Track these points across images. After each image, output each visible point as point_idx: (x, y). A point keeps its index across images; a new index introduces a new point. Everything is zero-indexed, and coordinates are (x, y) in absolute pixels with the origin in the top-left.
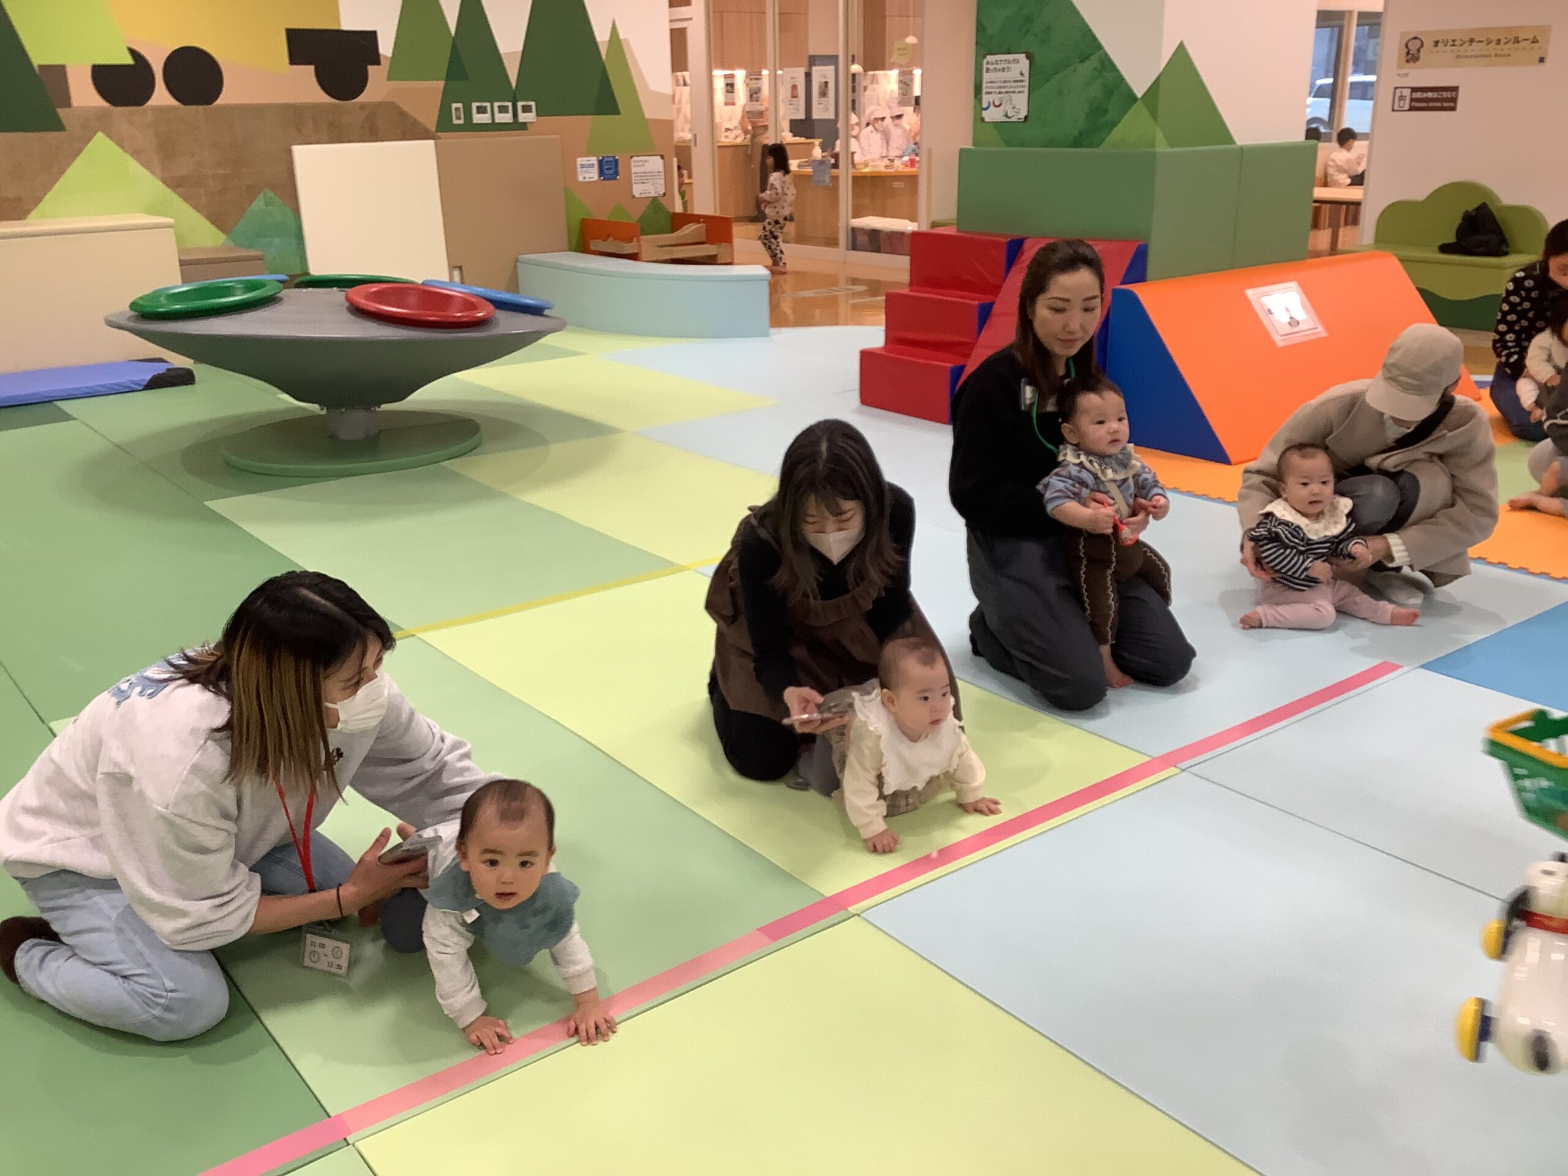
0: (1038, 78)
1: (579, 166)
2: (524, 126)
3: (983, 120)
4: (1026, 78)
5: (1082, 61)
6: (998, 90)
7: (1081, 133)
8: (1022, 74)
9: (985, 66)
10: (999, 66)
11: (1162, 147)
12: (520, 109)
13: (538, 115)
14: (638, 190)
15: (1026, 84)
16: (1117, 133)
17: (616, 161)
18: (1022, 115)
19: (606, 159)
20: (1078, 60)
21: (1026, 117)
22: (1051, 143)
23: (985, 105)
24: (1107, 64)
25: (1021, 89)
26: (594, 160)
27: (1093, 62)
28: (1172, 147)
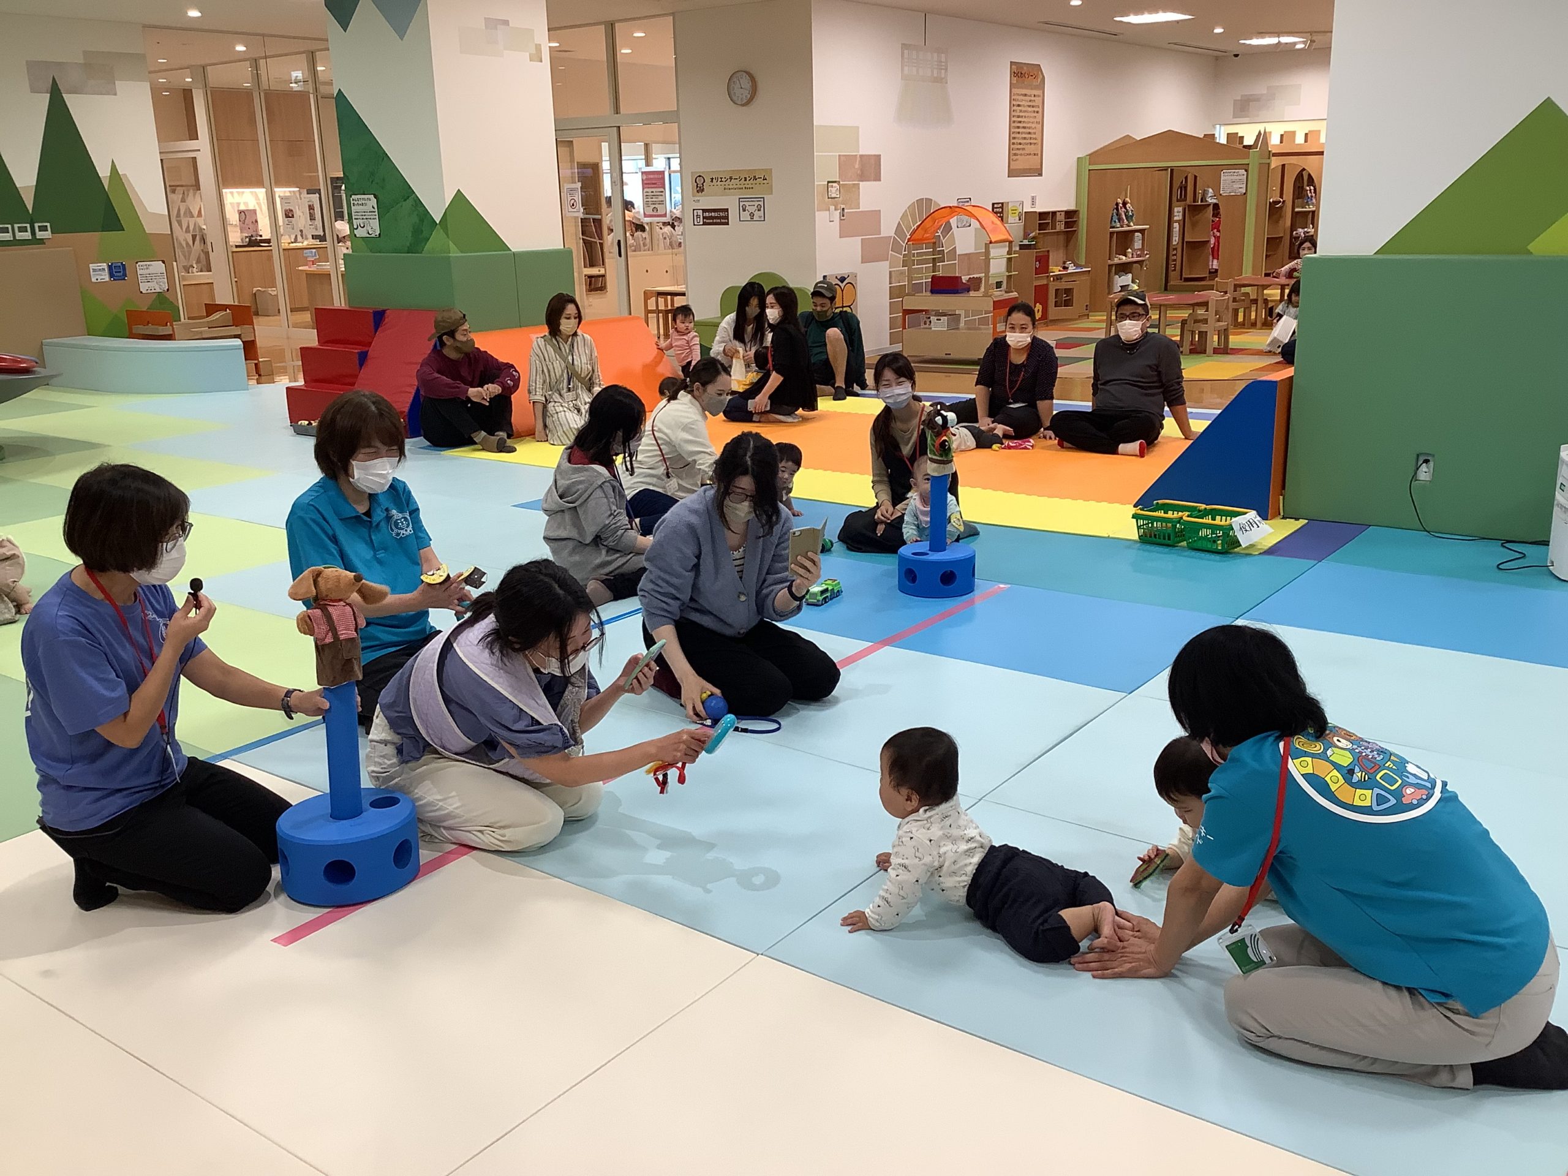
0: (383, 210)
1: (91, 271)
2: (42, 241)
3: (355, 235)
4: (376, 210)
5: (405, 200)
6: (361, 217)
7: (411, 245)
8: (373, 207)
9: (352, 202)
10: (360, 202)
11: (454, 253)
12: (37, 229)
13: (52, 233)
14: (144, 287)
15: (377, 213)
16: (429, 246)
17: (124, 266)
18: (377, 234)
19: (114, 265)
20: (403, 200)
21: (380, 234)
22: (395, 251)
23: (355, 227)
24: (418, 202)
25: (375, 217)
26: (105, 265)
27: (410, 202)
28: (462, 252)
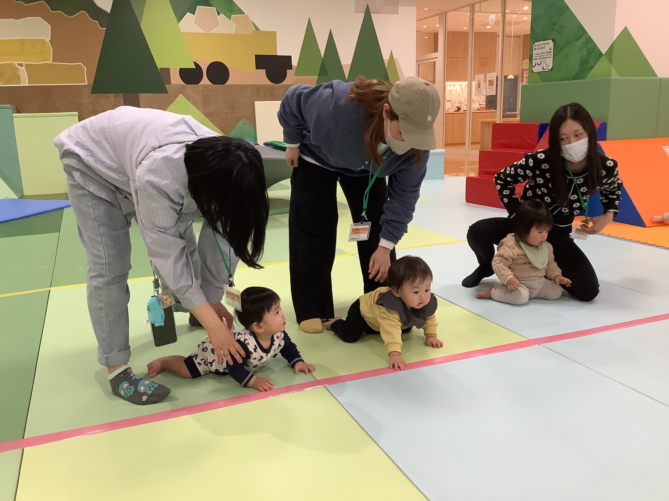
0: (557, 50)
3: (533, 71)
4: (552, 51)
5: (577, 40)
6: (539, 58)
7: (576, 74)
8: (550, 49)
9: (534, 47)
10: (540, 47)
11: (615, 76)
15: (552, 53)
16: (593, 71)
18: (550, 68)
20: (576, 40)
21: (552, 69)
22: (563, 79)
23: (534, 65)
24: (589, 40)
25: (550, 56)
27: (582, 40)
28: (620, 77)
